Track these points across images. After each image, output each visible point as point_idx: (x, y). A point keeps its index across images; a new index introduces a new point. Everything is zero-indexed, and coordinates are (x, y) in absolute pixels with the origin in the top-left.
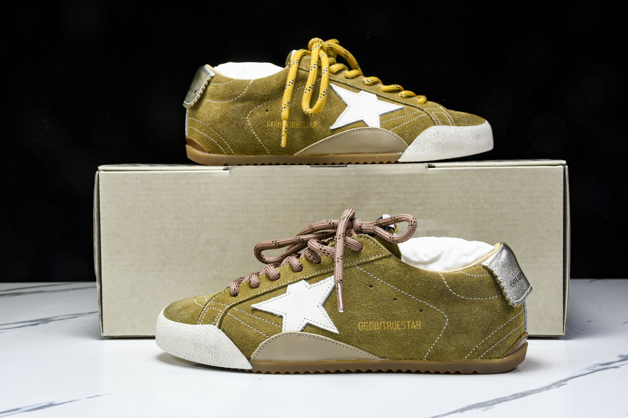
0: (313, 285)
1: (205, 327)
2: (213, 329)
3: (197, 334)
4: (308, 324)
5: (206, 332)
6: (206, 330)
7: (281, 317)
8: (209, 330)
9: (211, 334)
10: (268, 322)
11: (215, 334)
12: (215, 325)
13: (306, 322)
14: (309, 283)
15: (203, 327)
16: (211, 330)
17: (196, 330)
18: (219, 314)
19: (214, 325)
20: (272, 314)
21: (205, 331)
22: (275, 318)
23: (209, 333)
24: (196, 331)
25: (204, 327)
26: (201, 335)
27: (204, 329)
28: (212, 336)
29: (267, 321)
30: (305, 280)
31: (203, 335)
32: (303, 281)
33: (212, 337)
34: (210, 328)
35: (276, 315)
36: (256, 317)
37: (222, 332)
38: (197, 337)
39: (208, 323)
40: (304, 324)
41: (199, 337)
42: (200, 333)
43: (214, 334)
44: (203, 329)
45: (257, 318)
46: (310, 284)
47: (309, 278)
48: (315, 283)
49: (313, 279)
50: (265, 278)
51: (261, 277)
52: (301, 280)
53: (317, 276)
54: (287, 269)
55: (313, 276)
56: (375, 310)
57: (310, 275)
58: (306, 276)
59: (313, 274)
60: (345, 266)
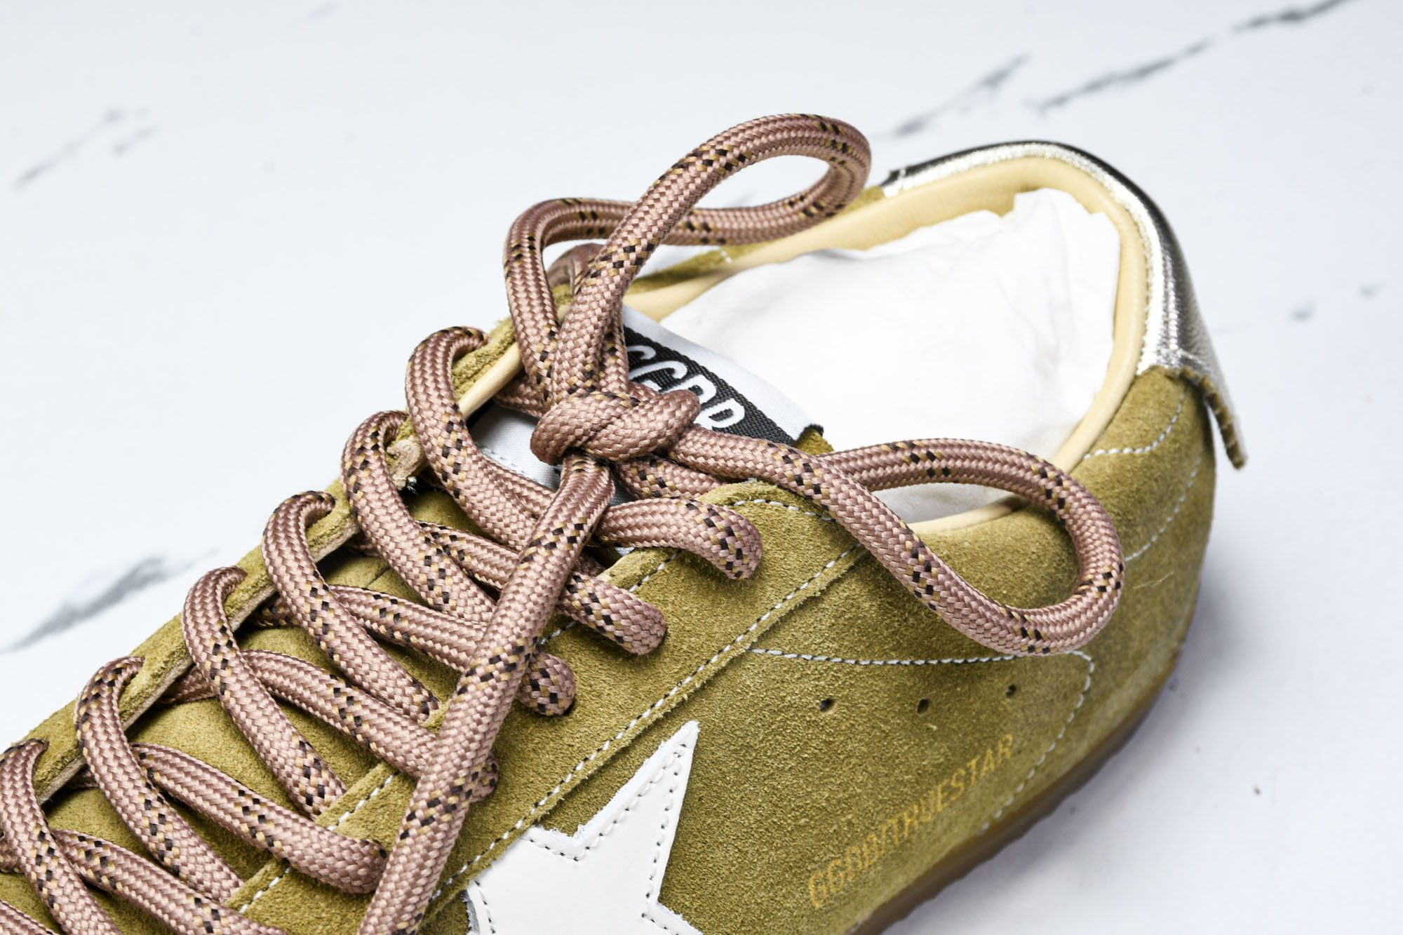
0: (587, 831)
14: (563, 830)
30: (543, 821)
32: (536, 832)
46: (571, 830)
47: (555, 808)
48: (590, 816)
49: (577, 801)
50: (296, 895)
51: (259, 894)
52: (522, 833)
53: (591, 777)
54: (400, 802)
55: (575, 789)
56: (859, 795)
57: (556, 790)
58: (536, 805)
59: (569, 778)
60: (706, 671)
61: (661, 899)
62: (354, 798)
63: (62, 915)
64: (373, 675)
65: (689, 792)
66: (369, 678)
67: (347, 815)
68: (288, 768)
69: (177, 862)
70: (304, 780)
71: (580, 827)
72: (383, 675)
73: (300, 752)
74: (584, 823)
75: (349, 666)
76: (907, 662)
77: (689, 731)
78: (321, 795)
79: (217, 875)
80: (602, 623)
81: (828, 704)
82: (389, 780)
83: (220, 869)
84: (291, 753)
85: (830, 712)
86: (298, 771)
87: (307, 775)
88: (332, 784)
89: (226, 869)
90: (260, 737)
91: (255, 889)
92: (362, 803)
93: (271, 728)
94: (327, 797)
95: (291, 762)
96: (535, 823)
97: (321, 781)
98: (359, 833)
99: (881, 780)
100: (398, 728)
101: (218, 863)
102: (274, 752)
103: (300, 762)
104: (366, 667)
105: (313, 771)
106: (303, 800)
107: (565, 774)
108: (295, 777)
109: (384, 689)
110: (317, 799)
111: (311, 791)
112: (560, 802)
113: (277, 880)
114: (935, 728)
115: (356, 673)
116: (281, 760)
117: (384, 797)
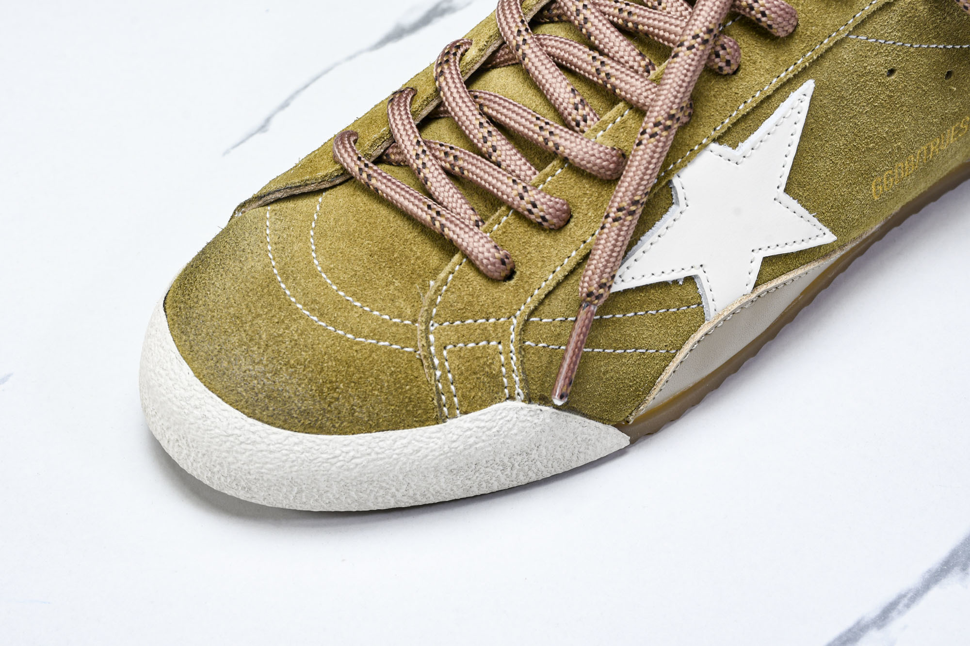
0: (744, 147)
1: (482, 417)
2: (512, 414)
3: (462, 447)
4: (767, 261)
5: (494, 430)
6: (489, 425)
7: (690, 280)
8: (501, 422)
9: (510, 429)
10: (657, 311)
11: (523, 424)
12: (511, 398)
13: (759, 258)
14: (730, 146)
15: (477, 420)
16: (508, 418)
17: (455, 437)
18: (502, 358)
19: (507, 399)
20: (663, 285)
21: (489, 429)
22: (675, 290)
23: (505, 428)
24: (454, 441)
25: (483, 421)
26: (476, 443)
27: (482, 424)
28: (515, 431)
29: (654, 312)
30: (718, 140)
31: (483, 441)
32: (714, 146)
33: (516, 434)
34: (503, 415)
35: (675, 282)
36: (618, 316)
37: (541, 407)
38: (466, 452)
39: (484, 404)
40: (757, 266)
41: (473, 449)
42: (471, 440)
43: (521, 425)
44: (478, 427)
45: (621, 316)
46: (734, 146)
47: (726, 132)
48: (746, 137)
49: (739, 128)
50: (571, 179)
51: (549, 179)
52: (706, 146)
53: (748, 113)
54: (633, 126)
55: (738, 120)
56: (906, 130)
57: (727, 121)
58: (715, 129)
59: (734, 114)
60: (820, 49)
61: (786, 191)
62: (606, 123)
63: (433, 189)
64: (616, 49)
65: (806, 125)
66: (613, 51)
67: (601, 133)
68: (565, 105)
69: (499, 159)
70: (575, 112)
71: (740, 144)
72: (622, 49)
73: (572, 95)
74: (742, 142)
75: (600, 43)
76: (942, 46)
77: (809, 86)
78: (585, 121)
79: (524, 168)
80: (759, 16)
81: (891, 72)
82: (627, 112)
83: (525, 164)
84: (567, 95)
85: (893, 77)
86: (571, 106)
87: (577, 109)
88: (591, 115)
89: (528, 164)
90: (548, 86)
91: (547, 175)
92: (610, 125)
93: (554, 80)
94: (589, 122)
95: (566, 100)
96: (714, 141)
97: (584, 113)
98: (609, 144)
99: (920, 122)
100: (633, 80)
101: (524, 160)
102: (556, 95)
103: (572, 101)
104: (611, 44)
105: (580, 106)
106: (573, 124)
107: (733, 111)
108: (569, 110)
109: (622, 57)
110: (582, 123)
111: (579, 118)
112: (729, 128)
113: (560, 170)
114: (955, 89)
115: (605, 47)
116: (560, 100)
117: (624, 122)
